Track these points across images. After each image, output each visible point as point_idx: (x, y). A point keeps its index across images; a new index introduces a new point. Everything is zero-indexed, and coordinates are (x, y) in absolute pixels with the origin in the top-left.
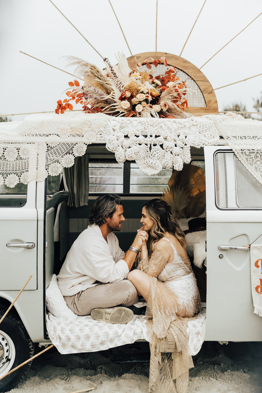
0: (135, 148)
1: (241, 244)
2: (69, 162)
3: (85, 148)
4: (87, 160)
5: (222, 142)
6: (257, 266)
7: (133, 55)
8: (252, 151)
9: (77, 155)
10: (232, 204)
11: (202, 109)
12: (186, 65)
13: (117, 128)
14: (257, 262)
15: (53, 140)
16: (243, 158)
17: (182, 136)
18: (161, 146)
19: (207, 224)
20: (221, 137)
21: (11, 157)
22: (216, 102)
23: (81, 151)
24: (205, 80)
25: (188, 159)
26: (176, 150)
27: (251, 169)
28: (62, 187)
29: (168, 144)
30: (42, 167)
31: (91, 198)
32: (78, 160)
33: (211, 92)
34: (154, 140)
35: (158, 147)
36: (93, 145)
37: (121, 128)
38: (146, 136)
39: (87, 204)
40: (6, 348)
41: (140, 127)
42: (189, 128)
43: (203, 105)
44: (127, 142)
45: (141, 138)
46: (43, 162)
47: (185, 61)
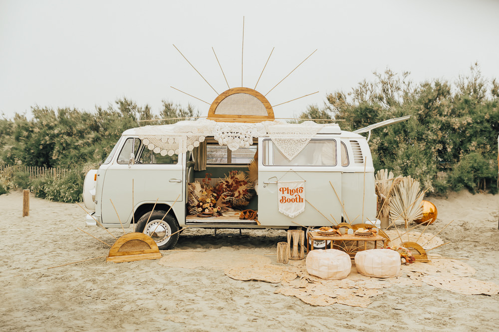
0: (227, 139)
1: (273, 181)
2: (197, 145)
3: (204, 138)
4: (206, 143)
5: (267, 135)
6: (281, 191)
7: (230, 88)
8: (280, 140)
9: (200, 141)
10: (271, 163)
11: (266, 117)
12: (257, 94)
13: (219, 129)
14: (280, 189)
15: (190, 135)
16: (276, 143)
17: (249, 133)
18: (239, 137)
19: (259, 173)
20: (267, 133)
21: (171, 141)
22: (273, 113)
23: (202, 140)
24: (267, 102)
25: (252, 142)
26: (246, 139)
27: (280, 148)
28: (191, 159)
29: (242, 136)
30: (185, 147)
31: (208, 166)
32: (201, 143)
33: (271, 108)
34: (235, 135)
35: (237, 137)
36: (208, 137)
37: (221, 129)
38: (232, 133)
39: (205, 169)
40: (167, 231)
41: (229, 129)
42: (252, 128)
43: (267, 115)
44: (223, 136)
45: (230, 134)
46: (185, 145)
47: (257, 92)
